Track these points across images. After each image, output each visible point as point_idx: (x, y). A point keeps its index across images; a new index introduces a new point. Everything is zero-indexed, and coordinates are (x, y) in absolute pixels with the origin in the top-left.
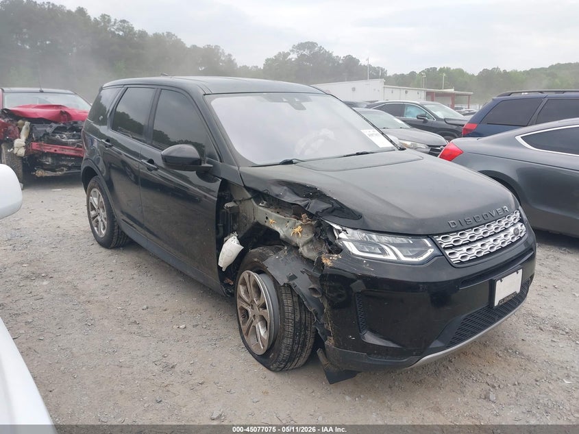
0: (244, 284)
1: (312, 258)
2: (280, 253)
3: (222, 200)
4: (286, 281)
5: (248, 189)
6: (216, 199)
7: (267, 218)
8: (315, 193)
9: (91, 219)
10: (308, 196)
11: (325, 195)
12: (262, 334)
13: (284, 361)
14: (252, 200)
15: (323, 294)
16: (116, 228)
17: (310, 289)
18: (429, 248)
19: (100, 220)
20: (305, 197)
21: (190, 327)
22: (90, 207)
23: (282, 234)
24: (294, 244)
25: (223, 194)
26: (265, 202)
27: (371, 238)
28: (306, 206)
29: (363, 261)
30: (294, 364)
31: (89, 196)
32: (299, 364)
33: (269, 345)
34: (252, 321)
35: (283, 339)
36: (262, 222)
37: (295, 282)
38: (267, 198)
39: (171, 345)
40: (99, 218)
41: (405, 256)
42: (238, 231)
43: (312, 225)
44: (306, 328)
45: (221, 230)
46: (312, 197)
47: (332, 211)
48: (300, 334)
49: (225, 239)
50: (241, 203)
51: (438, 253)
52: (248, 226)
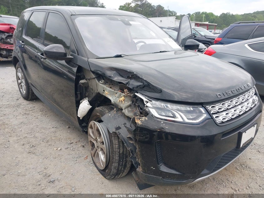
0: (91, 128)
1: (130, 117)
2: (111, 112)
3: (79, 78)
4: (114, 130)
5: (93, 72)
6: (75, 78)
7: (104, 91)
8: (133, 75)
9: (19, 84)
10: (128, 77)
11: (139, 77)
12: (102, 159)
13: (114, 175)
14: (96, 79)
15: (136, 141)
16: (30, 90)
17: (127, 137)
18: (203, 114)
19: (22, 85)
20: (126, 78)
21: (63, 149)
22: (18, 78)
23: (112, 101)
24: (119, 107)
25: (80, 74)
26: (103, 81)
27: (167, 106)
28: (127, 83)
29: (161, 122)
30: (120, 176)
31: (17, 72)
32: (123, 175)
33: (106, 165)
34: (97, 150)
35: (113, 163)
36: (101, 93)
37: (120, 131)
38: (105, 78)
39: (51, 160)
40: (22, 84)
41: (188, 119)
42: (88, 97)
43: (130, 96)
44: (126, 157)
45: (79, 96)
46: (131, 78)
47: (143, 87)
48: (123, 160)
49: (81, 101)
50: (89, 81)
51: (209, 117)
52: (94, 95)
